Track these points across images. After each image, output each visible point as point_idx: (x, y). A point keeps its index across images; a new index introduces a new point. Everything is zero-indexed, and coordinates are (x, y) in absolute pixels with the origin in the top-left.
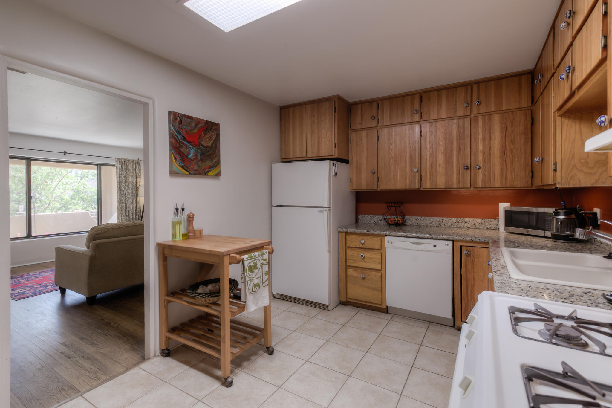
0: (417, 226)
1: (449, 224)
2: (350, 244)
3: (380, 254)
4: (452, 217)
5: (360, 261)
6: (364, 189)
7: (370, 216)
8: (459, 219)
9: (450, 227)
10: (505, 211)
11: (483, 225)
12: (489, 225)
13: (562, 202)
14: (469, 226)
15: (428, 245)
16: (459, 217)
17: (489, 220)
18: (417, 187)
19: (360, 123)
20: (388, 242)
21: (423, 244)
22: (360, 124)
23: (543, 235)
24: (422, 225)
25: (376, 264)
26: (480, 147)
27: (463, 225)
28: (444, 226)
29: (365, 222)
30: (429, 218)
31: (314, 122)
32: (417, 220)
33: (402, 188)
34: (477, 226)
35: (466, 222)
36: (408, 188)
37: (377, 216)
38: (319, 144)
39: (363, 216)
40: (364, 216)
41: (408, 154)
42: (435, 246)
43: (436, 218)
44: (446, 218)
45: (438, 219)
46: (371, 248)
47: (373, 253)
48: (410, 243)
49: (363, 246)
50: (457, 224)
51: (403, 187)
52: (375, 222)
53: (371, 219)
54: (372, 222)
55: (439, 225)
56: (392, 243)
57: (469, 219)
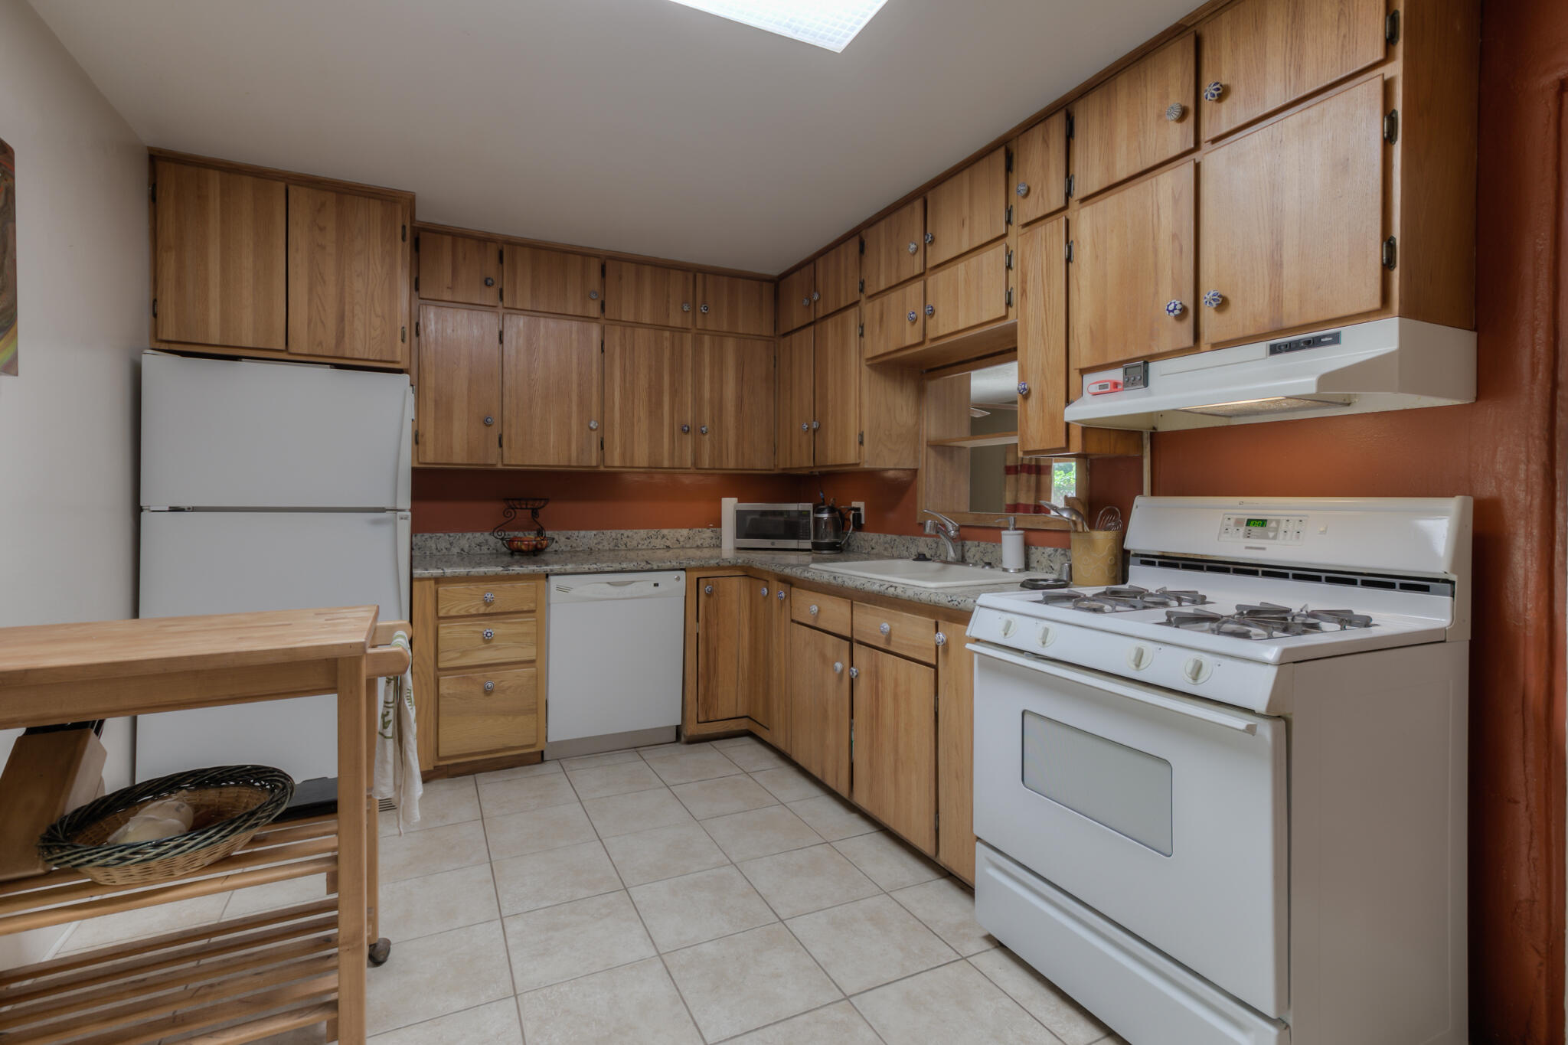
0: (569, 552)
1: (635, 543)
2: (449, 610)
3: (533, 621)
4: (639, 529)
5: (479, 649)
6: (460, 462)
7: (449, 536)
8: (652, 532)
9: (635, 549)
10: (737, 511)
11: (691, 541)
12: (701, 539)
13: (821, 494)
14: (668, 543)
15: (642, 583)
16: (652, 528)
17: (700, 530)
18: (594, 463)
19: (450, 286)
20: (559, 589)
21: (633, 584)
22: (448, 288)
23: (796, 547)
24: (581, 549)
25: (523, 648)
26: (707, 395)
27: (658, 543)
28: (623, 547)
29: (434, 552)
30: (594, 532)
31: (323, 247)
32: (568, 538)
33: (562, 464)
34: (682, 543)
35: (663, 537)
36: (574, 463)
37: (469, 535)
38: (341, 318)
39: (427, 535)
40: (431, 538)
41: (575, 387)
42: (656, 585)
43: (610, 531)
44: (629, 531)
45: (613, 533)
46: (512, 610)
47: (515, 623)
48: (608, 585)
49: (490, 610)
50: (649, 541)
51: (564, 462)
52: (462, 550)
53: (451, 544)
54: (455, 550)
55: (616, 546)
56: (566, 590)
57: (668, 530)
